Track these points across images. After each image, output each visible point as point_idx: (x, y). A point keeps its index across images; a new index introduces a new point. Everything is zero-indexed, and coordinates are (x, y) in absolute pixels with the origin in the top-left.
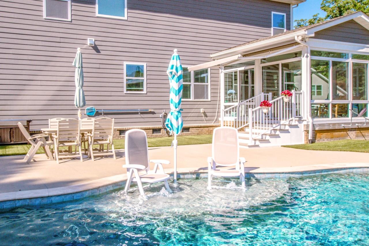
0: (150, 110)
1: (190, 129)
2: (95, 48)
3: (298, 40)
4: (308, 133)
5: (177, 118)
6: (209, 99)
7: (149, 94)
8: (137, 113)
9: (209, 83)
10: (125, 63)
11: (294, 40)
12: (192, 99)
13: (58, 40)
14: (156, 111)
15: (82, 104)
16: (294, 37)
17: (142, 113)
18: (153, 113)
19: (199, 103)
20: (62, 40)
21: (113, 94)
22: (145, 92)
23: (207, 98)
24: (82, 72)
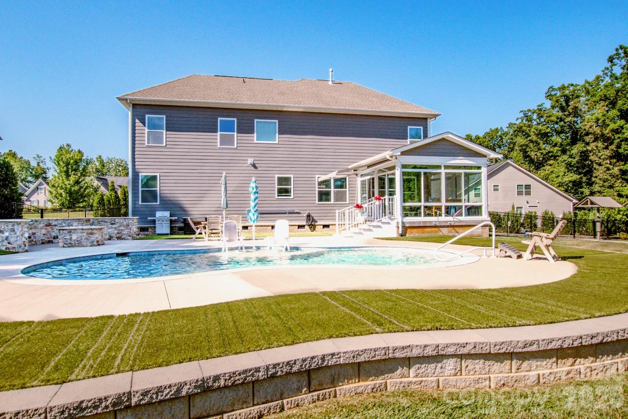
0: (296, 211)
1: (330, 226)
2: (254, 166)
3: (388, 157)
4: (399, 228)
5: (254, 215)
6: (348, 202)
7: (295, 199)
8: (286, 213)
9: (347, 189)
10: (277, 176)
11: (386, 158)
12: (332, 202)
13: (228, 161)
14: (301, 212)
15: (225, 207)
16: (385, 156)
17: (289, 213)
18: (299, 213)
19: (338, 205)
20: (230, 161)
21: (267, 199)
22: (292, 197)
23: (346, 201)
24: (226, 187)
